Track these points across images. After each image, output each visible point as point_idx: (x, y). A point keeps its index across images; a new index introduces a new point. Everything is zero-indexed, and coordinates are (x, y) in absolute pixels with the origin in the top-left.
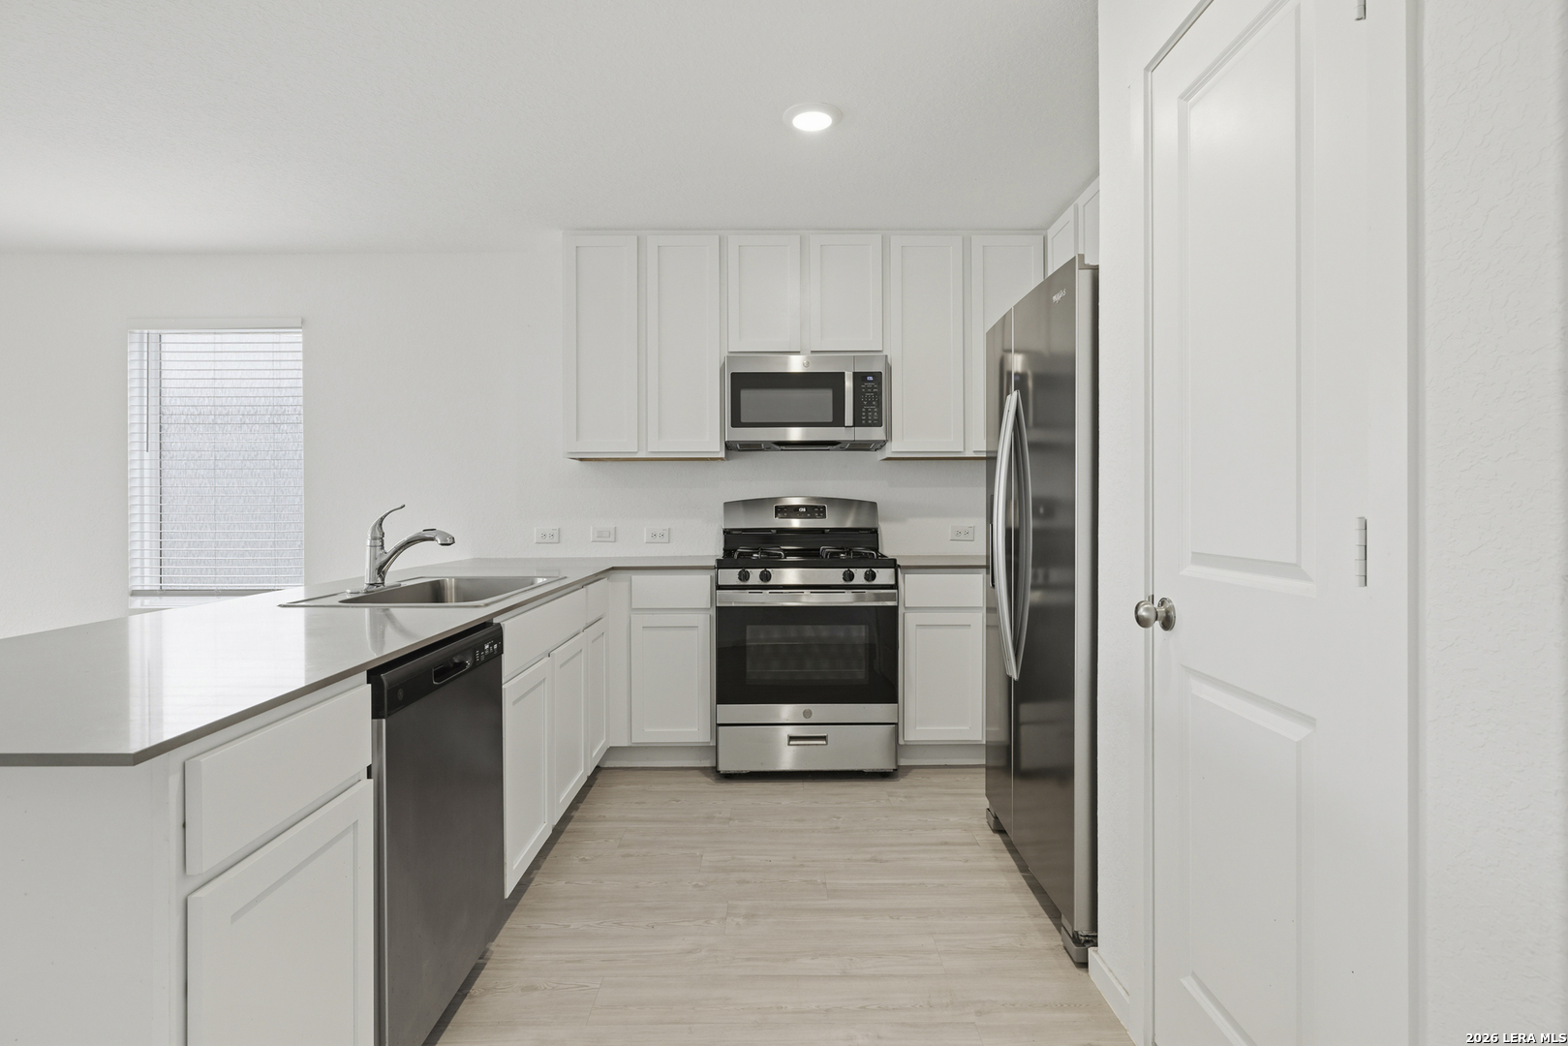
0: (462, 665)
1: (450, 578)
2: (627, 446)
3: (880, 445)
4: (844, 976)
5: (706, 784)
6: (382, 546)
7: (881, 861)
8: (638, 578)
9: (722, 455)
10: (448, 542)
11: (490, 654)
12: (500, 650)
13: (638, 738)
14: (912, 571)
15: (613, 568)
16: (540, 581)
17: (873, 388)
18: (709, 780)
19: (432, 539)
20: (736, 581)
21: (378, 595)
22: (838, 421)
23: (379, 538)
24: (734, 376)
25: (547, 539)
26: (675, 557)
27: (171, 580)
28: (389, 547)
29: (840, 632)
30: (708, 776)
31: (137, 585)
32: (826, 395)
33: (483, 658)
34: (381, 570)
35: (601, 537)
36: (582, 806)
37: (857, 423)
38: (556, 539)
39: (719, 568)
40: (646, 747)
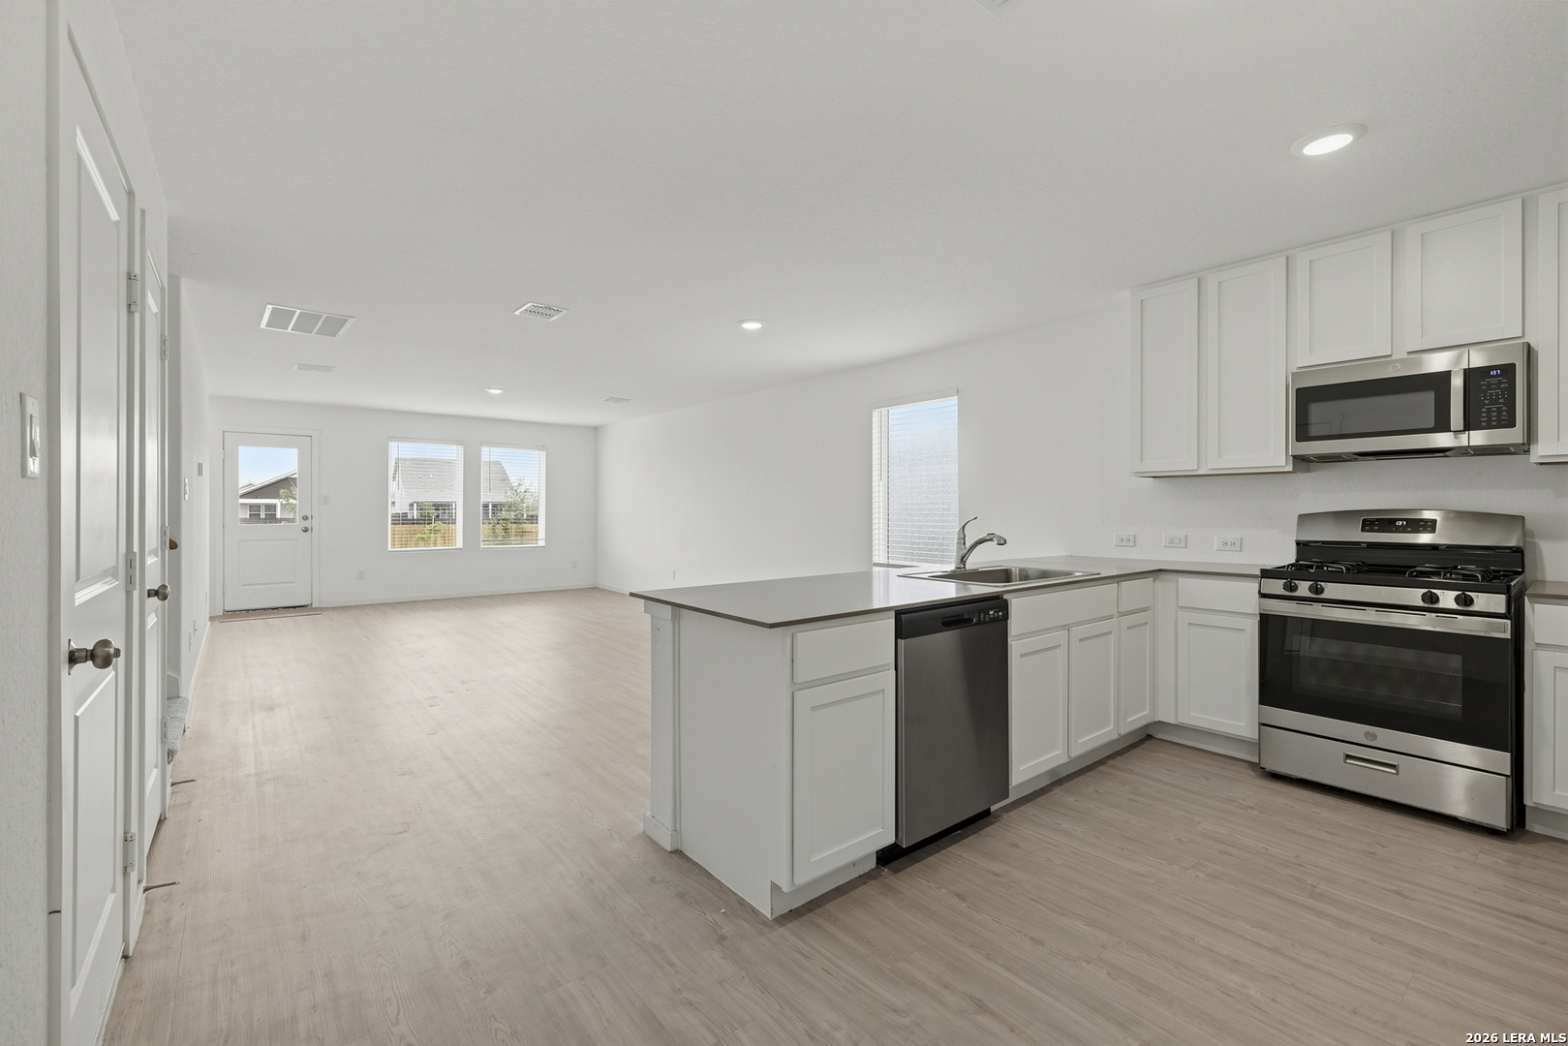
0: (970, 620)
1: (1016, 568)
2: (1187, 463)
3: (1524, 449)
4: (1276, 950)
5: (1248, 774)
6: (964, 544)
7: (1405, 897)
8: (1183, 581)
9: (1290, 468)
10: (1002, 542)
11: (994, 617)
12: (1006, 617)
13: (1184, 719)
14: (1543, 600)
15: (1161, 570)
16: (1077, 574)
17: (1500, 383)
18: (1253, 773)
19: (991, 540)
20: (1281, 591)
21: (960, 575)
22: (1442, 425)
23: (963, 539)
24: (1299, 391)
25: (1124, 543)
26: (1226, 564)
27: (893, 558)
28: (968, 545)
29: (1432, 659)
30: (1253, 770)
31: (876, 560)
32: (1429, 398)
33: (987, 619)
34: (963, 560)
35: (1172, 543)
36: (1119, 758)
37: (1469, 425)
38: (1132, 543)
39: (1262, 577)
40: (1196, 730)
